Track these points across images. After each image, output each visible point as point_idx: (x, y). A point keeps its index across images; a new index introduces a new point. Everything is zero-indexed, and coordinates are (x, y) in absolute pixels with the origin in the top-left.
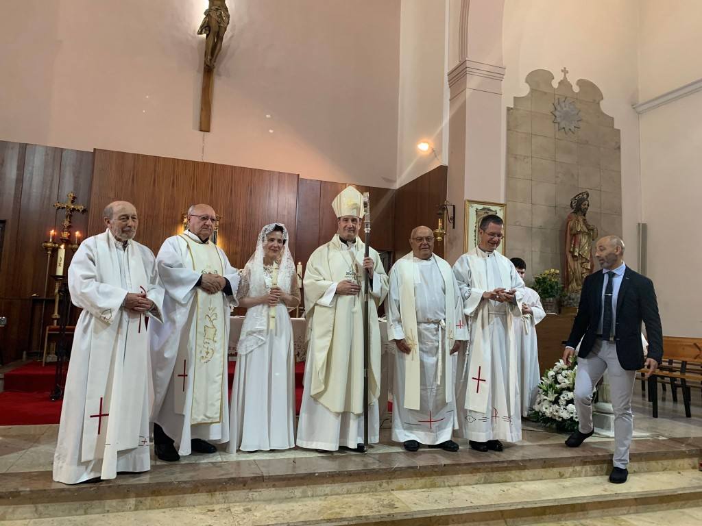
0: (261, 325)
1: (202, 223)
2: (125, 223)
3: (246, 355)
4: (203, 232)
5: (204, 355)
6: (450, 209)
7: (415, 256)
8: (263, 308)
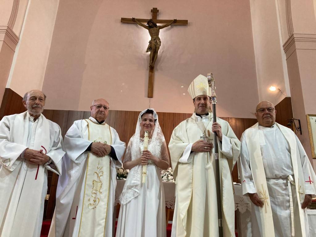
0: (136, 180)
1: (97, 110)
2: (33, 102)
3: (126, 205)
4: (98, 116)
5: (92, 202)
6: (296, 123)
7: (260, 125)
8: (139, 167)
